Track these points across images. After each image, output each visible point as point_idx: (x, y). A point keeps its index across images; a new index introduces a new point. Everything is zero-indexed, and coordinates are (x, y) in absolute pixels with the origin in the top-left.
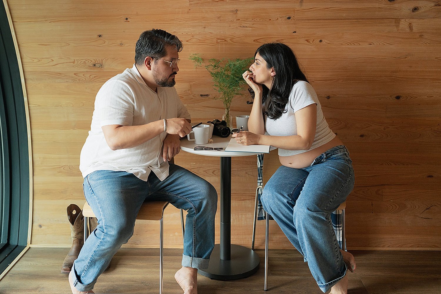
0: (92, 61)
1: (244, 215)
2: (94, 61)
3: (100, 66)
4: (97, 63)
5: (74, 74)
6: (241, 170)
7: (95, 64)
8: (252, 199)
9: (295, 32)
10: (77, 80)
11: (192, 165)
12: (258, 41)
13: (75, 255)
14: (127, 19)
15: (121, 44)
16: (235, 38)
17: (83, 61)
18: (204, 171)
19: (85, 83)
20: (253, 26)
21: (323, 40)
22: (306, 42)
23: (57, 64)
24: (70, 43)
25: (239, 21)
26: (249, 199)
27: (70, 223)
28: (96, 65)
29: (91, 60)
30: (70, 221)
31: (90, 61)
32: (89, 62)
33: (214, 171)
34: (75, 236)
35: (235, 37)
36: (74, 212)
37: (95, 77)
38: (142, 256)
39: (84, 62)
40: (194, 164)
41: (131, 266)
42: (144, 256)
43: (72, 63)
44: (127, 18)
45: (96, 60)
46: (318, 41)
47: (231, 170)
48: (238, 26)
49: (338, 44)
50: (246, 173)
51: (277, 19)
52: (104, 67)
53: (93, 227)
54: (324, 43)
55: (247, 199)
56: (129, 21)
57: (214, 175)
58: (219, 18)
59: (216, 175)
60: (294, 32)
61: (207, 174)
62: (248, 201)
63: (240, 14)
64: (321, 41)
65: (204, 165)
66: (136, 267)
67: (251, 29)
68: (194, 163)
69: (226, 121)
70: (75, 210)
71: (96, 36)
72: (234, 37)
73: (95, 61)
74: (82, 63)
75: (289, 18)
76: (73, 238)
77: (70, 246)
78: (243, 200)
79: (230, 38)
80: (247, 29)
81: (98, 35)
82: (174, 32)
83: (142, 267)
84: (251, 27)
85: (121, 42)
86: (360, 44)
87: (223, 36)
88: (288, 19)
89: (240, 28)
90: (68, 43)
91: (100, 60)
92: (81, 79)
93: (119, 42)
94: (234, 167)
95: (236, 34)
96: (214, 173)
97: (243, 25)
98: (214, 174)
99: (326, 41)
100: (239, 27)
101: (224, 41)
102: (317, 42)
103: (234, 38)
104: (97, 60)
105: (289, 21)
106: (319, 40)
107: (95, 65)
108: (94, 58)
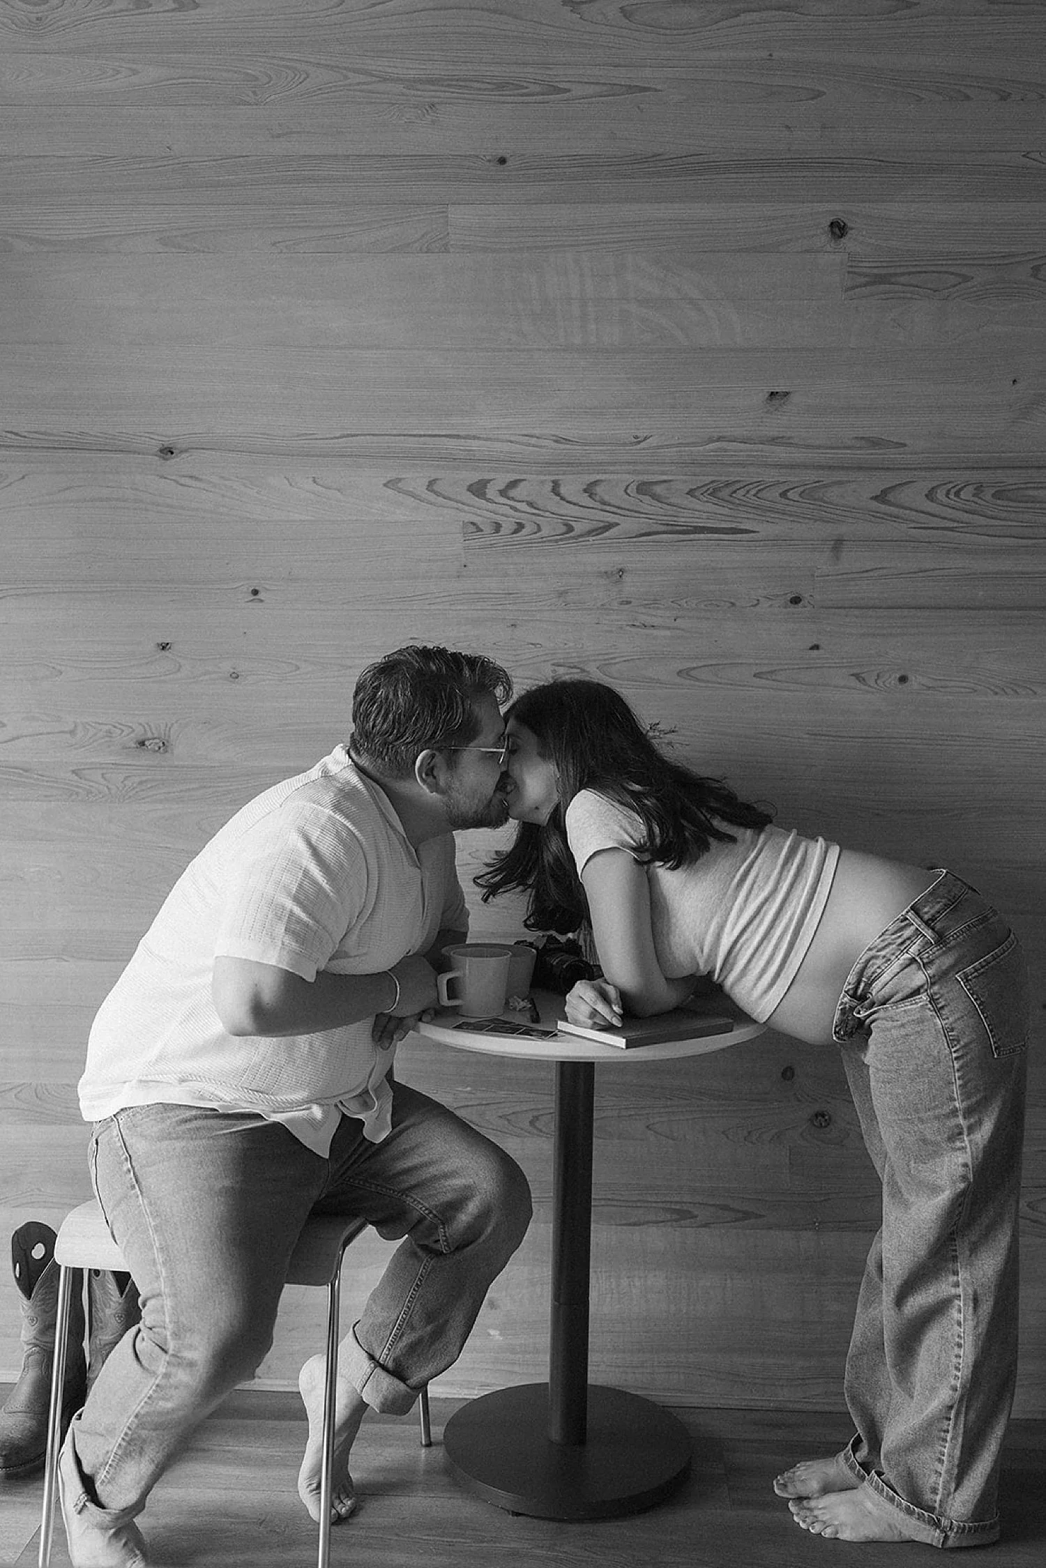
0: (133, 731)
1: (640, 1277)
2: (139, 730)
3: (159, 748)
4: (149, 735)
5: (73, 772)
6: (630, 1115)
7: (141, 738)
8: (668, 1221)
9: (816, 647)
10: (81, 791)
11: (462, 1095)
12: (693, 673)
13: (28, 1410)
14: (255, 592)
15: (235, 676)
16: (615, 664)
17: (107, 727)
18: (500, 1117)
19: (106, 801)
20: (675, 624)
21: (911, 677)
22: (853, 682)
23: (18, 738)
24: (63, 668)
25: (627, 606)
26: (657, 1222)
27: (20, 1292)
28: (147, 743)
29: (131, 727)
30: (18, 1285)
31: (127, 731)
32: (123, 731)
33: (536, 1118)
34: (34, 1341)
35: (615, 658)
36: (38, 1252)
37: (141, 783)
38: (270, 1422)
39: (109, 732)
40: (470, 1093)
41: (229, 1455)
42: (277, 1422)
43: (68, 736)
44: (257, 588)
45: (146, 726)
46: (893, 677)
47: (595, 1117)
48: (625, 623)
49: (963, 690)
50: (648, 1127)
51: (756, 602)
52: (172, 750)
53: (98, 1306)
54: (916, 686)
55: (648, 1222)
56: (262, 601)
57: (535, 1131)
58: (561, 594)
59: (541, 1131)
60: (812, 648)
61: (511, 1128)
62: (653, 1230)
63: (631, 585)
64: (903, 679)
65: (502, 1094)
66: (246, 1461)
67: (668, 633)
68: (469, 1089)
69: (581, 943)
70: (40, 1245)
71: (151, 647)
72: (612, 659)
73: (145, 731)
74: (100, 734)
75: (796, 600)
76: (26, 1348)
77: (13, 1376)
78: (635, 1224)
79: (598, 664)
80: (655, 632)
81: (158, 644)
82: (411, 639)
83: (263, 1463)
84: (669, 628)
85: (234, 668)
86: (1035, 693)
87: (574, 655)
88: (791, 602)
89: (633, 629)
90: (59, 667)
91: (163, 727)
92: (93, 790)
93: (226, 667)
94: (604, 1106)
95: (618, 651)
96: (537, 1124)
97: (643, 619)
98: (535, 1127)
99: (925, 681)
100: (628, 627)
101: (579, 670)
102: (890, 683)
103: (613, 661)
104: (152, 726)
105: (794, 610)
106: (898, 676)
107: (142, 743)
108: (142, 720)
